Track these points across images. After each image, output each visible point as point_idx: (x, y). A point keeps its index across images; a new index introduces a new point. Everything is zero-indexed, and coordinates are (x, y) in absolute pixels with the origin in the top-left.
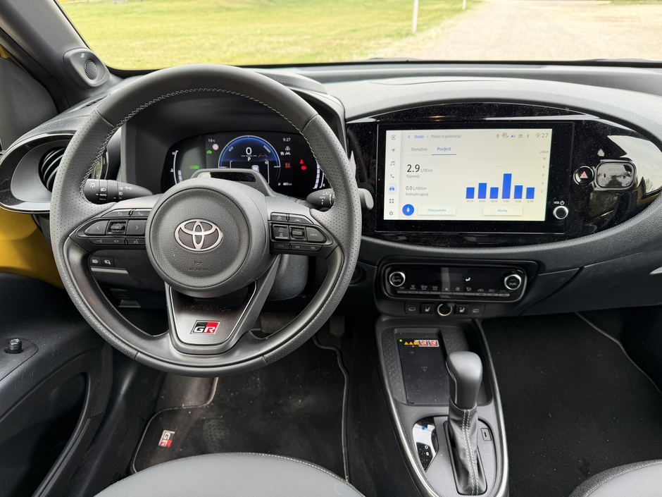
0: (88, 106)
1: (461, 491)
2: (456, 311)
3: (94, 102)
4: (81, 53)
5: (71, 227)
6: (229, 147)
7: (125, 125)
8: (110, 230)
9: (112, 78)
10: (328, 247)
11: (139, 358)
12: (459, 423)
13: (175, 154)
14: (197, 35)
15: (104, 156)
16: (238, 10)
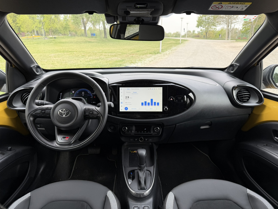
0: (36, 80)
1: (139, 189)
2: (145, 140)
3: (38, 79)
4: (35, 66)
5: (31, 111)
6: (77, 92)
7: (47, 86)
8: (41, 112)
9: (43, 72)
10: (99, 116)
11: (47, 146)
12: (140, 170)
13: (61, 94)
14: (76, 52)
15: (40, 94)
16: (93, 42)
